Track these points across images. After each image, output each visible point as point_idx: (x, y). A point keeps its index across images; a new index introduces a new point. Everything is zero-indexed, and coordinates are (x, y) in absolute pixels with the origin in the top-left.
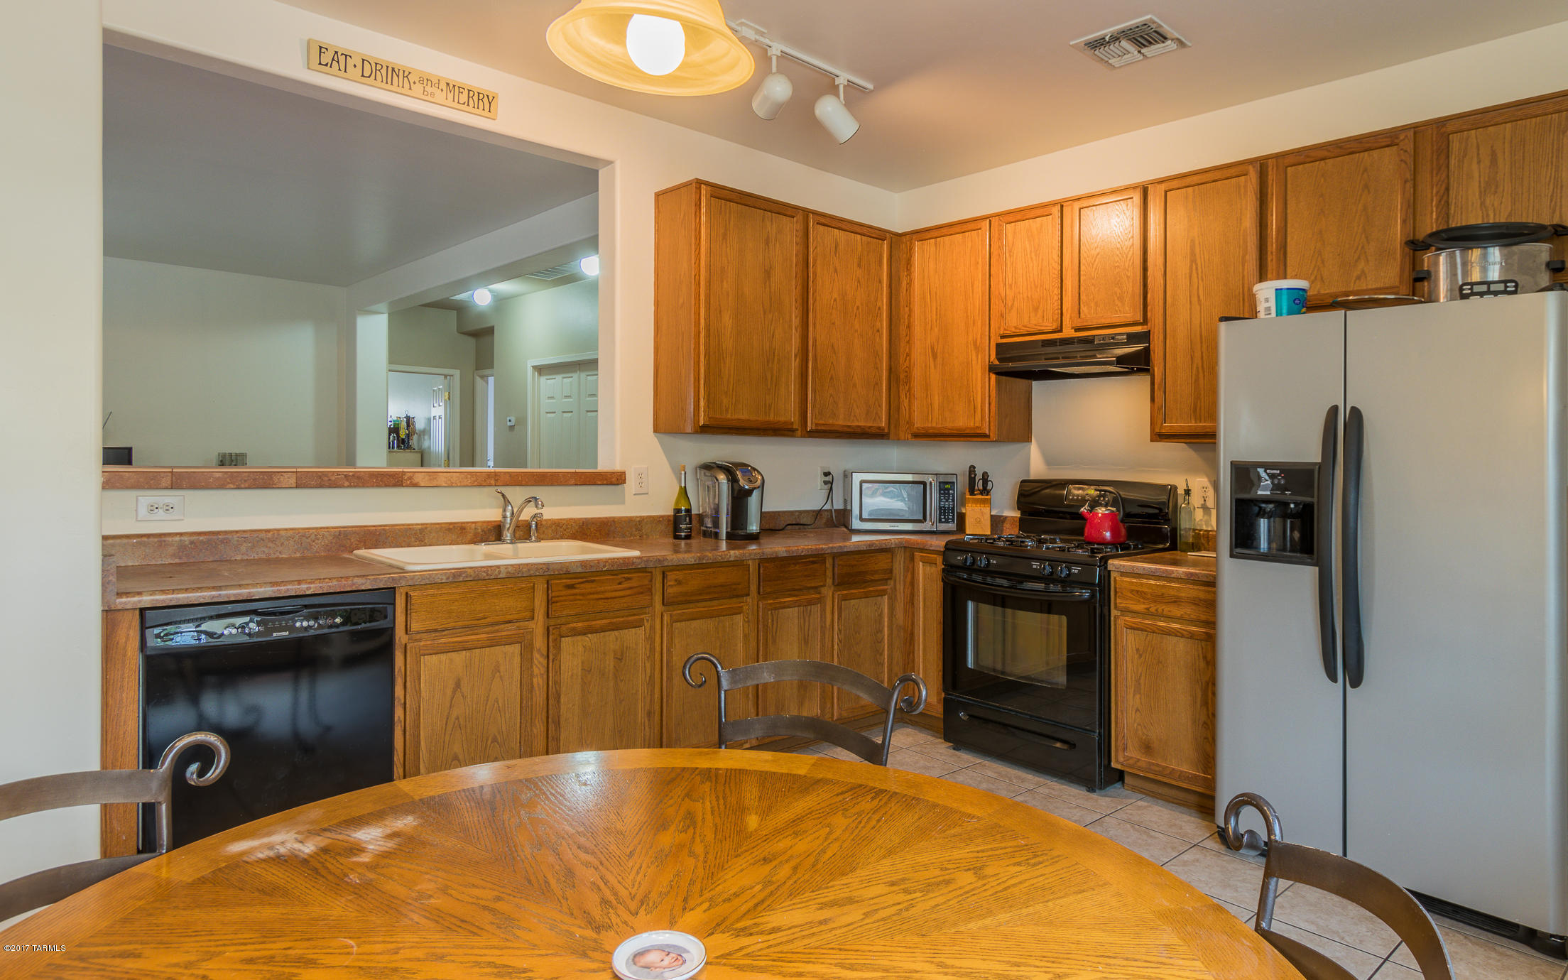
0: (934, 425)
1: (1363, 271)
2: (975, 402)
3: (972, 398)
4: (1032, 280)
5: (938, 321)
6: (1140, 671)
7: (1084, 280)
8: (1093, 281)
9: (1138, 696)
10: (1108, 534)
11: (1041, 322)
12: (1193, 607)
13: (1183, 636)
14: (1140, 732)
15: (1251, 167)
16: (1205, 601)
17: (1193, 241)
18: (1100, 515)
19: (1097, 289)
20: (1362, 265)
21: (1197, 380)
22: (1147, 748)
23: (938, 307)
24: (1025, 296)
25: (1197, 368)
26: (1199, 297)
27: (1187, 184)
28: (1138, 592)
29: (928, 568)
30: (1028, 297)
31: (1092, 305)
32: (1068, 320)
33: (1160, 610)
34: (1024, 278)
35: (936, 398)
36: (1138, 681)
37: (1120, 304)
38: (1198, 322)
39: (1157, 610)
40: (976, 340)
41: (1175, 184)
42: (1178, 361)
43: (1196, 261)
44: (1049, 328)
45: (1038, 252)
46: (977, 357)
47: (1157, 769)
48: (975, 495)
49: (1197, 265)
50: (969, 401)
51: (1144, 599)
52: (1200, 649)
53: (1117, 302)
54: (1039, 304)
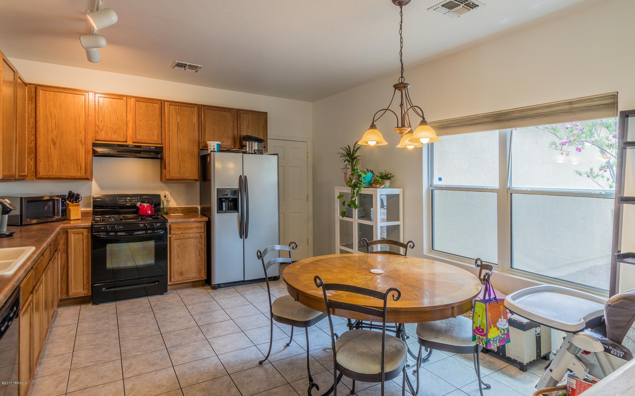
0: (54, 174)
1: (224, 140)
2: (81, 165)
3: (79, 163)
4: (112, 121)
5: (57, 129)
6: (179, 252)
7: (138, 126)
8: (142, 127)
9: (178, 259)
10: (150, 212)
11: (117, 137)
12: (196, 229)
13: (193, 238)
14: (179, 270)
15: (196, 106)
16: (200, 227)
17: (178, 123)
18: (146, 206)
19: (143, 130)
20: (223, 138)
21: (180, 163)
22: (181, 274)
23: (57, 122)
24: (109, 127)
25: (180, 160)
26: (180, 139)
27: (177, 105)
28: (178, 228)
29: (77, 236)
30: (110, 127)
31: (141, 135)
32: (130, 139)
33: (186, 232)
34: (109, 120)
35: (56, 162)
36: (178, 255)
37: (152, 137)
38: (180, 147)
39: (185, 232)
40: (82, 140)
41: (173, 104)
42: (174, 157)
43: (179, 128)
44: (122, 141)
45: (116, 111)
46: (82, 147)
47: (185, 279)
48: (73, 203)
49: (180, 130)
50: (77, 165)
51: (181, 229)
52: (198, 240)
53: (151, 136)
54: (117, 131)
